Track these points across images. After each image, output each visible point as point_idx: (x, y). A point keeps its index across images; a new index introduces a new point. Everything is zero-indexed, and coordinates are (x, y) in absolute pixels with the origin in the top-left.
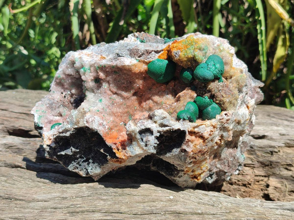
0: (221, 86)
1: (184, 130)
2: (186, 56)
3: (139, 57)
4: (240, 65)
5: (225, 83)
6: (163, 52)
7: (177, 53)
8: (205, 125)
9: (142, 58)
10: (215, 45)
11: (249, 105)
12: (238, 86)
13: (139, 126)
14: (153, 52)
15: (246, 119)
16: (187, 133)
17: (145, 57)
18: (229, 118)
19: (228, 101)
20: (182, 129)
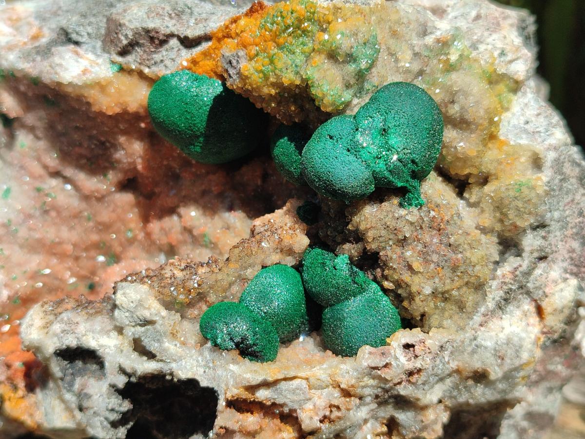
0: (412, 224)
1: (211, 386)
2: (272, 79)
3: (123, 53)
4: (541, 129)
5: (432, 213)
6: (210, 43)
7: (234, 62)
8: (307, 379)
9: (131, 61)
10: (429, 40)
11: (544, 305)
12: (498, 227)
13: (55, 335)
14: (174, 42)
15: (517, 363)
16: (222, 403)
17: (145, 57)
18: (418, 364)
19: (428, 290)
20: (204, 383)
